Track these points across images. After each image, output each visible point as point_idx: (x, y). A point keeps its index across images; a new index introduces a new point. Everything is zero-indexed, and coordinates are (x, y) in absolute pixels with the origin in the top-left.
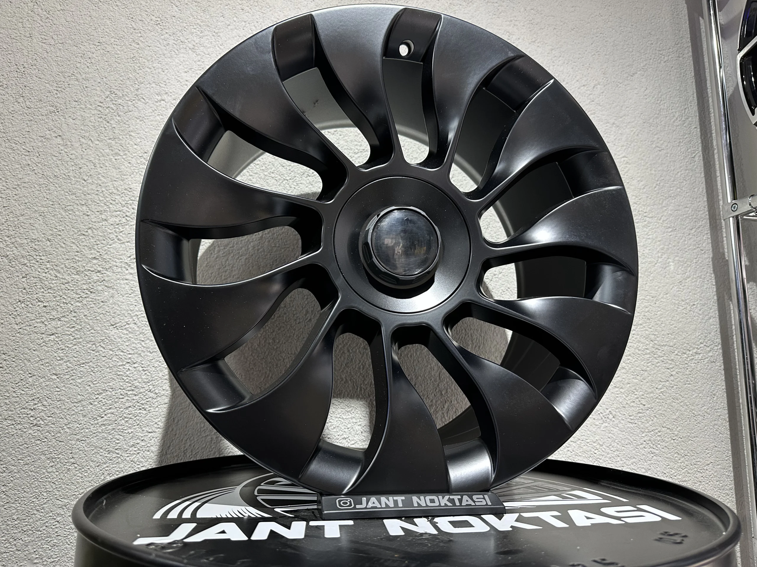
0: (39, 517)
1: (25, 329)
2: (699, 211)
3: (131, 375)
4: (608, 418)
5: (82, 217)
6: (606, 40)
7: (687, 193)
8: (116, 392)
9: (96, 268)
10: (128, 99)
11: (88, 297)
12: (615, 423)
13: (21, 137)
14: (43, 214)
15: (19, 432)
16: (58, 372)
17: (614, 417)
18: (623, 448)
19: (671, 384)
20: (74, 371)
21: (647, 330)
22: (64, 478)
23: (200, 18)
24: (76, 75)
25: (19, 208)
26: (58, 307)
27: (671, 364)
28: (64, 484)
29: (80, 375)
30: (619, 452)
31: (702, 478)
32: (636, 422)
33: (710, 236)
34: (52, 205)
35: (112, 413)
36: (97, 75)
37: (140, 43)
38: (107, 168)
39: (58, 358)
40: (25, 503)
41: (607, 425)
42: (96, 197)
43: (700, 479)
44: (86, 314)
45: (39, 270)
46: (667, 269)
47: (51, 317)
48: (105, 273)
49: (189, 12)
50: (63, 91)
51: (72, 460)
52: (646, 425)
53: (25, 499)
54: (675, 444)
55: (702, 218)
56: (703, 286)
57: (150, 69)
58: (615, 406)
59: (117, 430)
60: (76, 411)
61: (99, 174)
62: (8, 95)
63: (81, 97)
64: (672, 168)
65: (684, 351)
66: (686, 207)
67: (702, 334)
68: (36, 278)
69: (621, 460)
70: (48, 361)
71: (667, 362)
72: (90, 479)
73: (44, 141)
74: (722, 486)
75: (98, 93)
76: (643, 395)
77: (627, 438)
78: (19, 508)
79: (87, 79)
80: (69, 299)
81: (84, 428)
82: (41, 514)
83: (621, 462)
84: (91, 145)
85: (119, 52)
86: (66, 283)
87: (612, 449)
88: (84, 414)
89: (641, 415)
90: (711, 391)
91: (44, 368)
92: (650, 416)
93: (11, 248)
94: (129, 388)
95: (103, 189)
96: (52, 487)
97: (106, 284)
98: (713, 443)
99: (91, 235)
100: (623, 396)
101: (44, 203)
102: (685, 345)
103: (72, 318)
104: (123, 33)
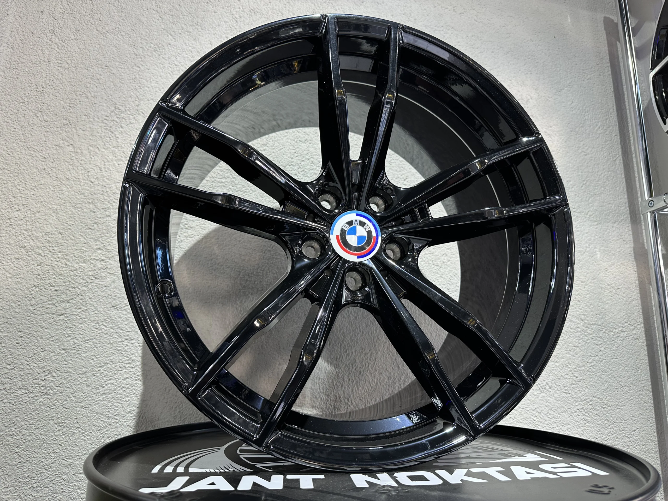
0: (47, 475)
1: (39, 310)
2: (621, 207)
3: (129, 350)
4: (545, 388)
5: (89, 214)
6: (537, 61)
7: (610, 191)
8: (116, 365)
9: (100, 257)
10: (129, 113)
11: (93, 282)
12: (552, 393)
13: (38, 146)
14: (55, 211)
15: (32, 400)
16: (67, 348)
17: (550, 388)
18: (559, 415)
19: (600, 358)
20: (80, 347)
21: (578, 311)
22: (69, 441)
23: (191, 45)
24: (87, 93)
25: (36, 206)
26: (67, 291)
27: (599, 341)
28: (69, 446)
29: (85, 350)
30: (555, 419)
31: (630, 442)
32: (570, 392)
33: (630, 229)
34: (64, 203)
35: (112, 384)
36: (104, 94)
37: (140, 66)
38: (111, 172)
39: (67, 336)
40: (36, 462)
41: (544, 394)
42: (101, 196)
43: (628, 443)
44: (91, 296)
45: (52, 259)
46: (594, 257)
47: (61, 300)
48: (108, 262)
49: (182, 40)
50: (75, 106)
51: (77, 425)
52: (579, 395)
53: (35, 459)
54: (605, 412)
55: (623, 213)
56: (626, 272)
57: (149, 88)
58: (551, 378)
59: (116, 399)
60: (81, 381)
61: (104, 177)
62: (28, 110)
63: (90, 112)
64: (597, 170)
65: (611, 329)
66: (610, 204)
67: (626, 314)
68: (49, 265)
69: (558, 427)
70: (57, 338)
71: (596, 339)
72: (92, 442)
73: (58, 148)
74: (648, 450)
75: (105, 108)
76: (575, 368)
77: (562, 407)
78: (29, 467)
79: (95, 97)
80: (77, 284)
81: (87, 397)
82: (49, 473)
83: (558, 428)
84: (98, 152)
85: (123, 74)
86: (75, 270)
87: (549, 416)
88: (88, 384)
89: (574, 386)
90: (635, 364)
91: (54, 344)
92: (582, 387)
93: (28, 240)
94: (127, 362)
95: (108, 190)
96: (59, 448)
97: (109, 271)
98: (639, 411)
99: (97, 229)
100: (558, 369)
101: (57, 202)
102: (612, 324)
103: (79, 301)
104: (126, 58)
